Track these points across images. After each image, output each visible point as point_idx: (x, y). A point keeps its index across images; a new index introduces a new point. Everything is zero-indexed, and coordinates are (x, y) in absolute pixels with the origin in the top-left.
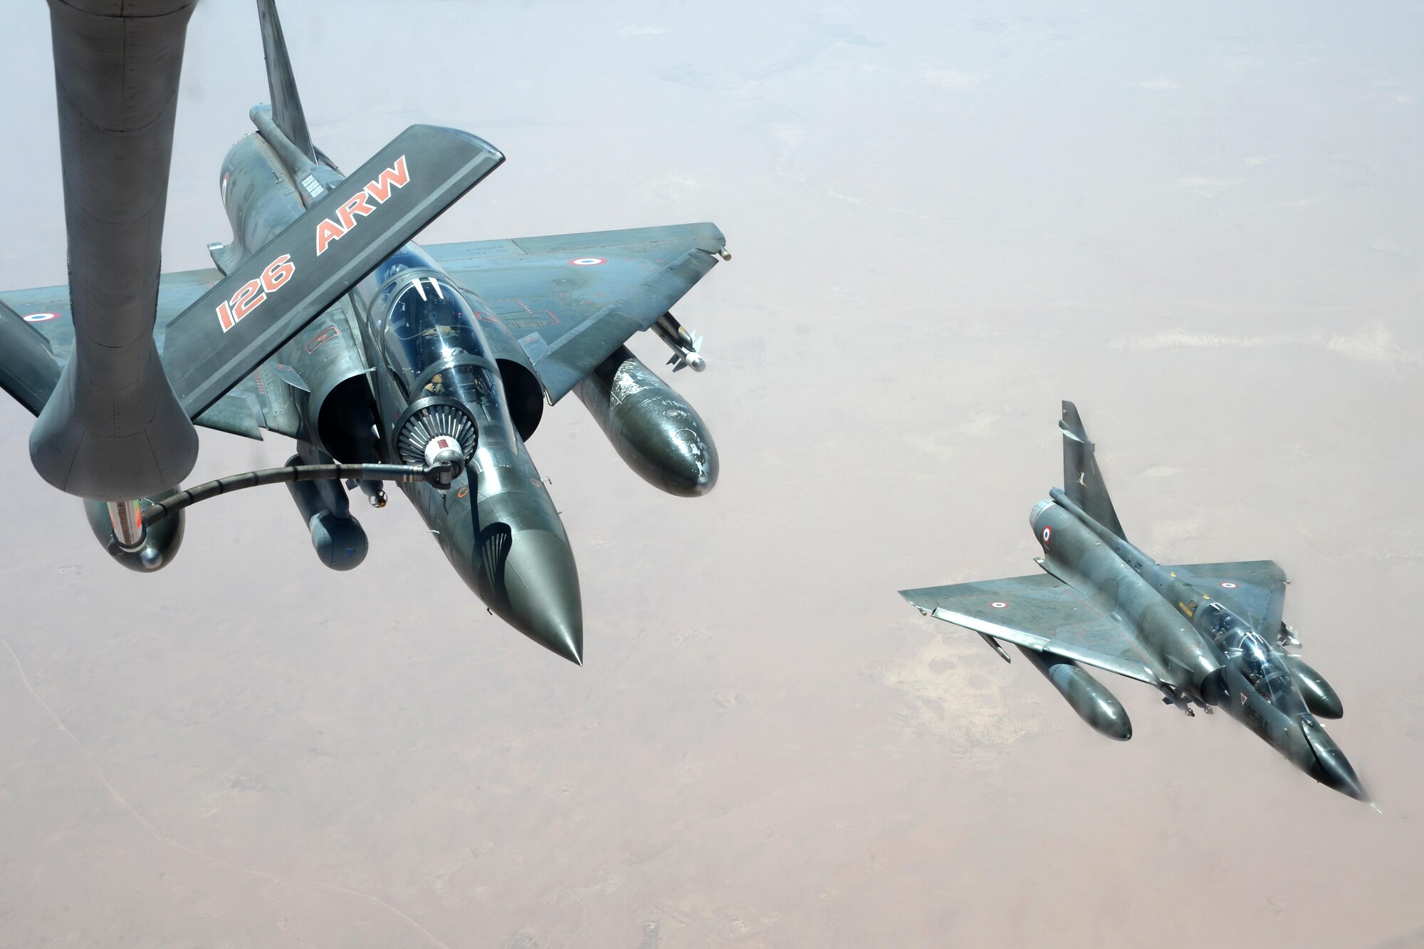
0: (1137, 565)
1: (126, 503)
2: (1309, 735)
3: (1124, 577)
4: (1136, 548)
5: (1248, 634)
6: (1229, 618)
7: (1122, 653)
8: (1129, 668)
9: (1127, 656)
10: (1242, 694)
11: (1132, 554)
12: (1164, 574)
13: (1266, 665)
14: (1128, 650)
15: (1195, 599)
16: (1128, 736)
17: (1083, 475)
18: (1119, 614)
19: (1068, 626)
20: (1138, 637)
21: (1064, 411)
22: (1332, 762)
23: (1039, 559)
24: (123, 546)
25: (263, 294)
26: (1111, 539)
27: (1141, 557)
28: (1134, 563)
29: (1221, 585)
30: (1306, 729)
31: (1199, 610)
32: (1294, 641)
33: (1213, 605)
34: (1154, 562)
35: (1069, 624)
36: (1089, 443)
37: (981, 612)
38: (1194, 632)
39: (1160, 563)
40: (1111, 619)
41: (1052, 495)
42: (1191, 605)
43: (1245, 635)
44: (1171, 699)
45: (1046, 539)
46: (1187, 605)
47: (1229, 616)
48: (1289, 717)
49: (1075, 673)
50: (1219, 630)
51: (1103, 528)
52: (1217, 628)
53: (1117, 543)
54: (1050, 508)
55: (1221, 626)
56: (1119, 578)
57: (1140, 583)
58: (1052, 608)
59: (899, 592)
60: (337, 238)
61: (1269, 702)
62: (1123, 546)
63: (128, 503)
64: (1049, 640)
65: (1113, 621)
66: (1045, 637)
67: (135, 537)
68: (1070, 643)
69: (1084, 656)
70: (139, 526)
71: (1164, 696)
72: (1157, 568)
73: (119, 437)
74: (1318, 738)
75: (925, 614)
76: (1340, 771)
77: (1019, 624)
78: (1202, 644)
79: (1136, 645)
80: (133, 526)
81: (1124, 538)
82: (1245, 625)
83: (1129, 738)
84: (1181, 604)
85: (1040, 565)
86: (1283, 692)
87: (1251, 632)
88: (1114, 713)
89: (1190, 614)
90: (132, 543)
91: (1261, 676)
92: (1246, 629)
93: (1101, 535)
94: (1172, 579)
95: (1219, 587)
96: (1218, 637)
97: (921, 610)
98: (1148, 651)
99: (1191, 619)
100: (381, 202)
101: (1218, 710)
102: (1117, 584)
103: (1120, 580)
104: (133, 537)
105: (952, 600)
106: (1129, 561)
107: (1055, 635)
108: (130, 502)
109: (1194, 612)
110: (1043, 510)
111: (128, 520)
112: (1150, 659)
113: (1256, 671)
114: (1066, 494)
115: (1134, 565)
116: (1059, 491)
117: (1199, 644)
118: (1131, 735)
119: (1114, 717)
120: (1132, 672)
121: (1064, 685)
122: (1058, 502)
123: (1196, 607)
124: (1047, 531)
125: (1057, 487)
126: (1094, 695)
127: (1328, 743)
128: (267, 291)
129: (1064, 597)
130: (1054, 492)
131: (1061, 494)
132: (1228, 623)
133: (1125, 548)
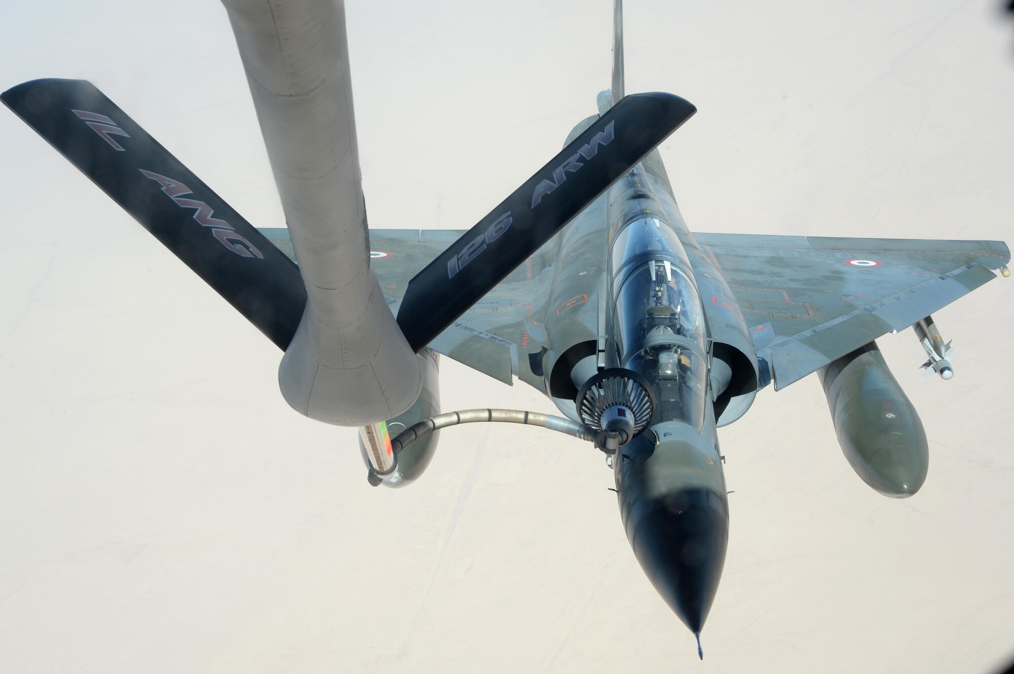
1: (372, 426)
24: (378, 473)
25: (485, 245)
60: (549, 193)
63: (374, 426)
67: (387, 463)
70: (389, 454)
73: (347, 369)
80: (384, 453)
90: (385, 470)
100: (588, 159)
104: (385, 463)
108: (376, 425)
111: (378, 447)
128: (487, 242)
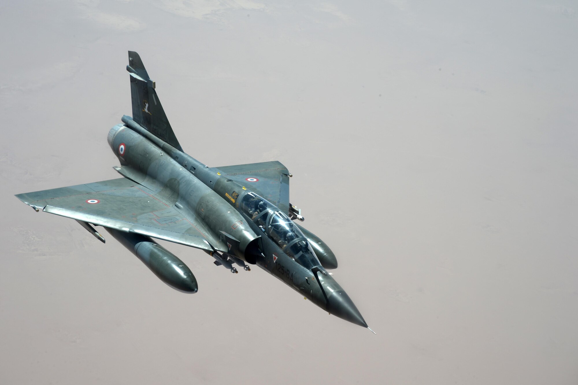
0: (192, 169)
2: (323, 281)
3: (184, 177)
4: (190, 156)
5: (276, 212)
6: (262, 202)
7: (186, 231)
8: (192, 241)
9: (189, 233)
10: (273, 255)
11: (188, 161)
12: (212, 174)
13: (290, 234)
14: (190, 229)
15: (236, 190)
16: (196, 290)
17: (147, 105)
18: (181, 204)
19: (145, 214)
20: (196, 220)
21: (131, 59)
22: (340, 299)
23: (117, 167)
26: (171, 151)
27: (195, 162)
28: (189, 167)
29: (247, 179)
30: (320, 278)
31: (240, 198)
32: (299, 216)
33: (249, 193)
34: (204, 166)
35: (146, 213)
36: (151, 82)
37: (80, 207)
38: (237, 214)
39: (208, 167)
40: (176, 207)
41: (123, 120)
42: (233, 195)
43: (274, 213)
44: (221, 262)
45: (122, 153)
46: (231, 195)
47: (262, 201)
48: (309, 270)
49: (153, 247)
50: (255, 211)
51: (164, 143)
52: (253, 209)
53: (176, 153)
54: (123, 130)
55: (256, 208)
56: (179, 178)
57: (196, 181)
58: (131, 202)
59: (15, 195)
61: (293, 259)
62: (180, 155)
64: (133, 224)
65: (177, 209)
66: (130, 222)
68: (148, 227)
69: (160, 234)
71: (215, 260)
72: (207, 170)
74: (329, 283)
75: (38, 211)
76: (346, 305)
77: (109, 214)
78: (243, 221)
79: (195, 225)
81: (180, 149)
82: (274, 207)
83: (196, 291)
84: (227, 194)
85: (119, 172)
86: (303, 252)
87: (277, 211)
88: (184, 273)
89: (233, 201)
91: (286, 242)
92: (274, 209)
93: (163, 149)
94: (218, 177)
95: (245, 181)
96: (254, 217)
97: (34, 208)
98: (204, 229)
99: (234, 205)
101: (255, 268)
102: (178, 182)
103: (180, 180)
105: (57, 199)
106: (186, 166)
107: (137, 221)
109: (236, 199)
110: (118, 132)
112: (206, 234)
113: (283, 239)
114: (134, 119)
115: (189, 169)
116: (129, 117)
117: (241, 222)
118: (197, 288)
119: (185, 277)
120: (195, 243)
121: (147, 256)
122: (128, 126)
123: (238, 196)
124: (122, 147)
125: (126, 115)
126: (169, 262)
127: (335, 286)
129: (139, 194)
130: (125, 118)
131: (131, 120)
132: (261, 206)
133: (182, 156)
